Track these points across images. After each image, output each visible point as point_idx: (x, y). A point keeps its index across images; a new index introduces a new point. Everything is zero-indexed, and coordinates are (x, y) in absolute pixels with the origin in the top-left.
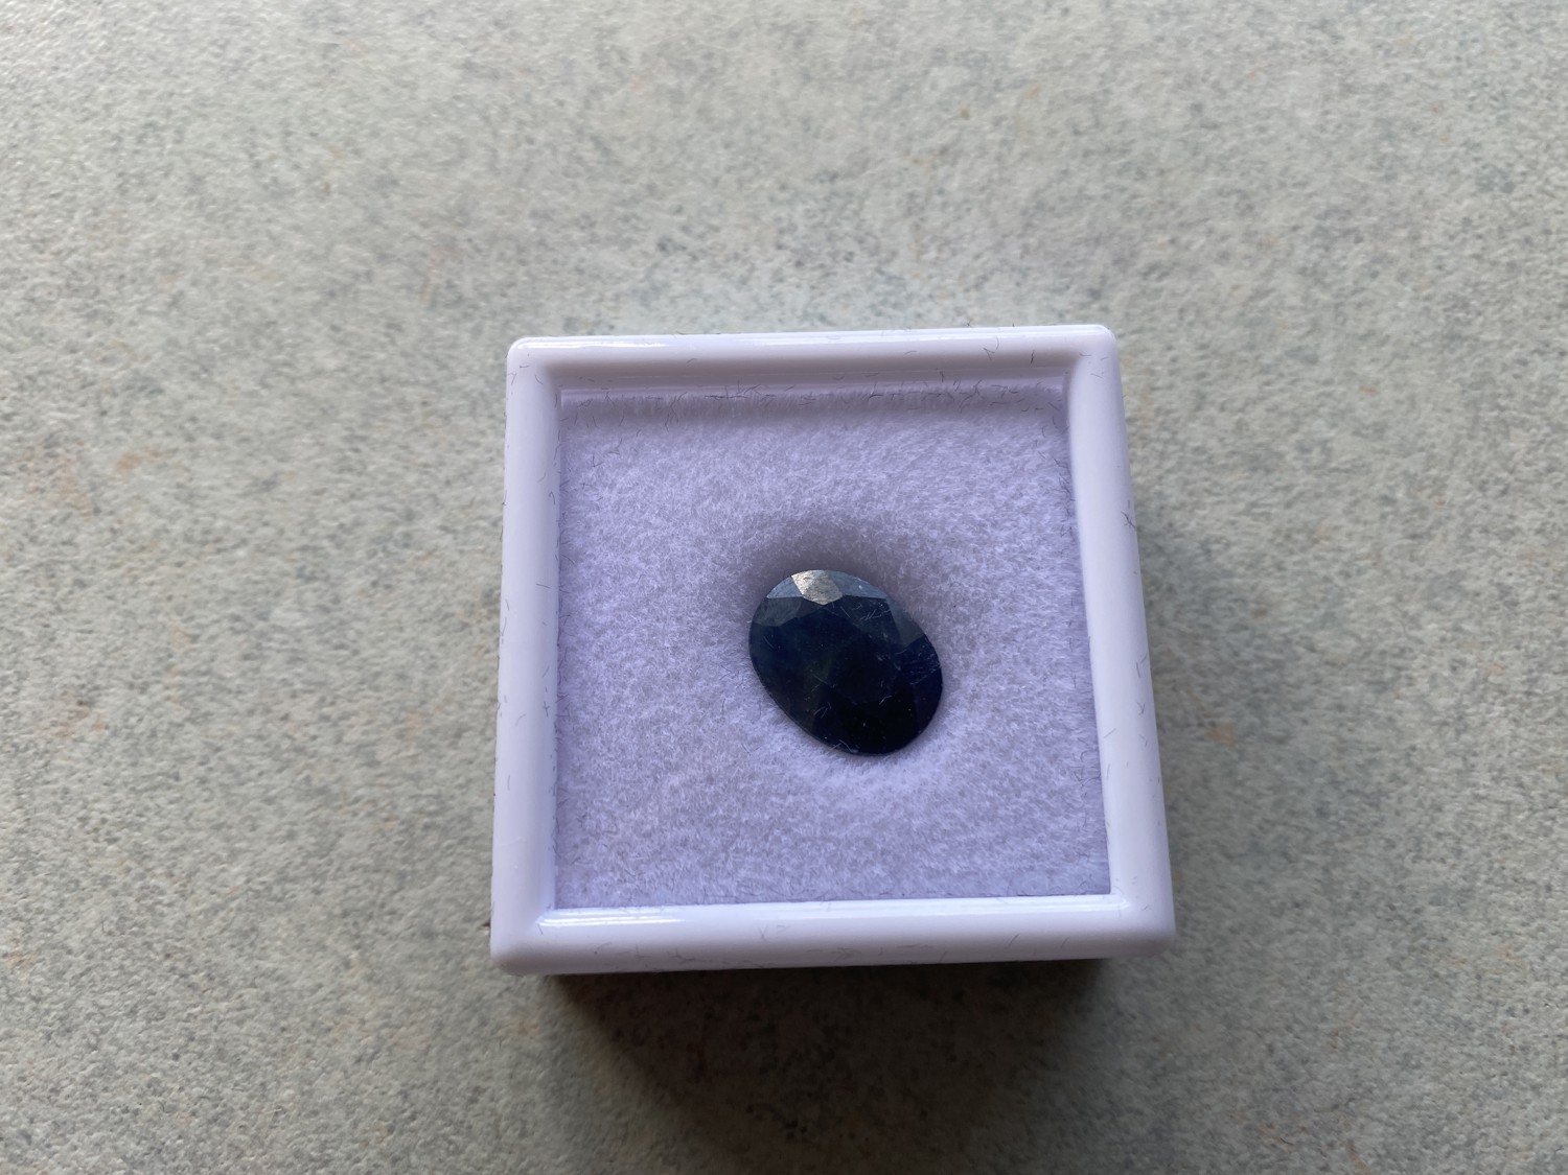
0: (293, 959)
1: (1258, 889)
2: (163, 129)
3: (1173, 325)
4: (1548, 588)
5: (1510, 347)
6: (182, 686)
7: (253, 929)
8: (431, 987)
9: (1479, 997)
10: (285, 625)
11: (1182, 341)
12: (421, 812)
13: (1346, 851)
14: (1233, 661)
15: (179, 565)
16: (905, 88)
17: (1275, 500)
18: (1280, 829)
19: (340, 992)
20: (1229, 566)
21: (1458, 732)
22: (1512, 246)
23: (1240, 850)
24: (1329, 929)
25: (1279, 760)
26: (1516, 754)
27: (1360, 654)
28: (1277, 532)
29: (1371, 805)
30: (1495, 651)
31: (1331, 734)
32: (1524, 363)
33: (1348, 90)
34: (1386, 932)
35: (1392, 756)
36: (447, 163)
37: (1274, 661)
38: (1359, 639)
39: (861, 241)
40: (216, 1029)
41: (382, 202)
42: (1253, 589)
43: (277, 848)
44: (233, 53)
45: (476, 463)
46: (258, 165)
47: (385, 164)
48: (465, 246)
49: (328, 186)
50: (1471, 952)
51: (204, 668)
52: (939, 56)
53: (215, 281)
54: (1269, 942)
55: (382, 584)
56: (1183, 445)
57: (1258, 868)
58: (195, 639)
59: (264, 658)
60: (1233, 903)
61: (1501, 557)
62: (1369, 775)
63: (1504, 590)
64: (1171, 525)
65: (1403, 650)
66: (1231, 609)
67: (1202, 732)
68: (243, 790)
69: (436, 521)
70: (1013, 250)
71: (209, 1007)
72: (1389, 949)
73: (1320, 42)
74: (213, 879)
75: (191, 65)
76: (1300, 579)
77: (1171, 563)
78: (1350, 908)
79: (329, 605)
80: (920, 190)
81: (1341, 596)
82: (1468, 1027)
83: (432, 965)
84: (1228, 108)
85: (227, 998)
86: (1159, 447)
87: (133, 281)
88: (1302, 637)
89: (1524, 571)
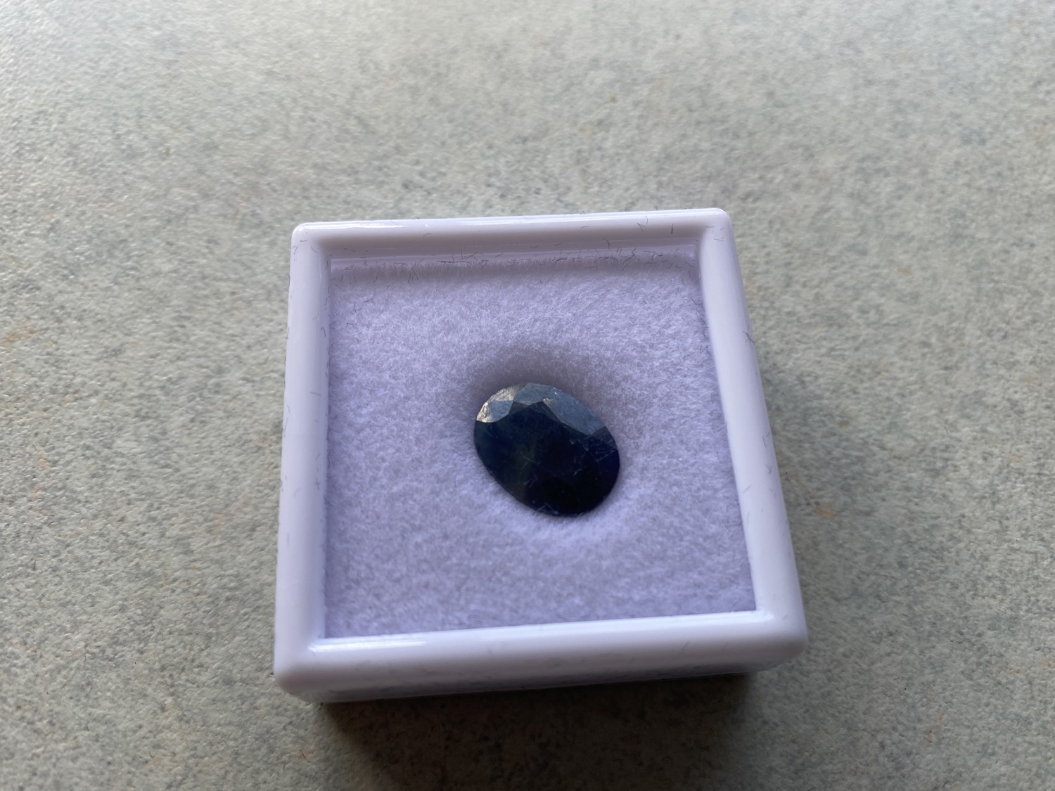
0: (120, 706)
1: (861, 623)
2: (51, 115)
3: (766, 232)
4: (1043, 401)
5: (996, 242)
6: (43, 498)
7: (88, 684)
8: (230, 724)
9: (1032, 698)
10: (125, 452)
11: (773, 242)
12: (224, 587)
13: (922, 592)
14: (828, 458)
15: (45, 410)
16: (572, 84)
17: (846, 346)
18: (873, 578)
19: (157, 730)
20: (818, 392)
21: (994, 503)
22: (989, 178)
23: (846, 595)
24: (916, 651)
25: (867, 528)
26: (1036, 518)
27: (917, 450)
28: (851, 367)
29: (937, 558)
30: (1012, 445)
31: (903, 508)
32: (1007, 252)
33: (870, 83)
34: (959, 652)
35: (948, 522)
36: (253, 135)
37: (857, 457)
38: (916, 440)
39: (546, 181)
40: (54, 765)
41: (207, 160)
42: (837, 407)
43: (111, 619)
44: (104, 65)
45: (270, 333)
46: (118, 137)
47: (210, 135)
48: (265, 188)
49: (168, 150)
50: (1022, 664)
51: (60, 485)
52: (595, 63)
53: (83, 213)
54: (873, 663)
55: (199, 420)
56: (779, 311)
57: (859, 607)
58: (55, 463)
59: (108, 477)
60: (844, 634)
61: (1008, 381)
62: (933, 536)
63: (1014, 404)
64: (775, 364)
65: (947, 447)
66: (823, 421)
67: (808, 510)
68: (86, 576)
69: (239, 374)
70: (652, 186)
71: (49, 748)
72: (962, 665)
73: (848, 55)
74: (58, 645)
75: (74, 74)
76: (870, 399)
77: (777, 391)
78: (930, 634)
79: (160, 437)
80: (585, 147)
81: (899, 410)
82: (1027, 721)
83: (231, 706)
84: (790, 95)
85: (65, 740)
86: (763, 312)
87: (23, 214)
88: (876, 440)
89: (1025, 390)
